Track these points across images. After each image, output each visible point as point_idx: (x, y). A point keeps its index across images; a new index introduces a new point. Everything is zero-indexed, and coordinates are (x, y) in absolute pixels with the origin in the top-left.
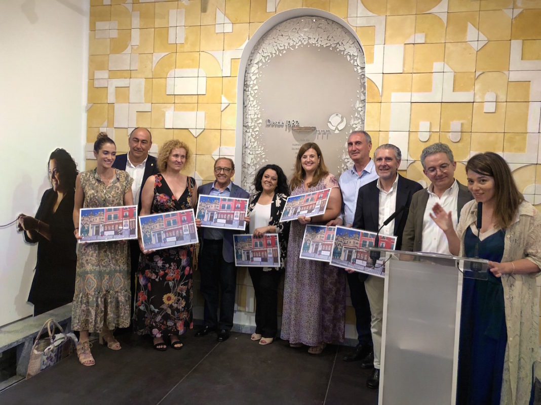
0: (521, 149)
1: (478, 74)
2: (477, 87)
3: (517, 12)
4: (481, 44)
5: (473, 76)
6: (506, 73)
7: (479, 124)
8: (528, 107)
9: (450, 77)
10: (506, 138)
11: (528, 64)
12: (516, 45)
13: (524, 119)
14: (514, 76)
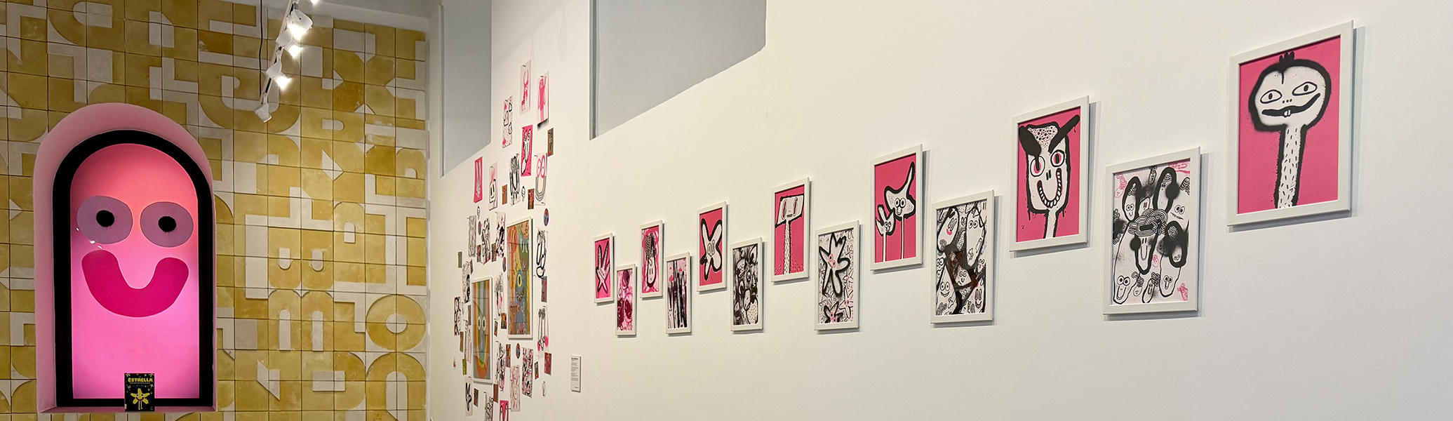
0: (382, 280)
1: (335, 203)
2: (336, 216)
3: (369, 147)
4: (337, 174)
5: (331, 205)
6: (363, 205)
7: (339, 254)
8: (385, 239)
9: (307, 203)
10: (367, 269)
11: (382, 199)
12: (370, 179)
13: (382, 250)
14: (370, 209)
